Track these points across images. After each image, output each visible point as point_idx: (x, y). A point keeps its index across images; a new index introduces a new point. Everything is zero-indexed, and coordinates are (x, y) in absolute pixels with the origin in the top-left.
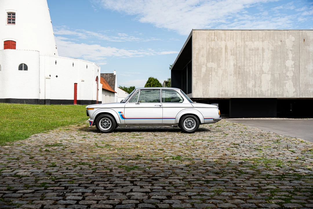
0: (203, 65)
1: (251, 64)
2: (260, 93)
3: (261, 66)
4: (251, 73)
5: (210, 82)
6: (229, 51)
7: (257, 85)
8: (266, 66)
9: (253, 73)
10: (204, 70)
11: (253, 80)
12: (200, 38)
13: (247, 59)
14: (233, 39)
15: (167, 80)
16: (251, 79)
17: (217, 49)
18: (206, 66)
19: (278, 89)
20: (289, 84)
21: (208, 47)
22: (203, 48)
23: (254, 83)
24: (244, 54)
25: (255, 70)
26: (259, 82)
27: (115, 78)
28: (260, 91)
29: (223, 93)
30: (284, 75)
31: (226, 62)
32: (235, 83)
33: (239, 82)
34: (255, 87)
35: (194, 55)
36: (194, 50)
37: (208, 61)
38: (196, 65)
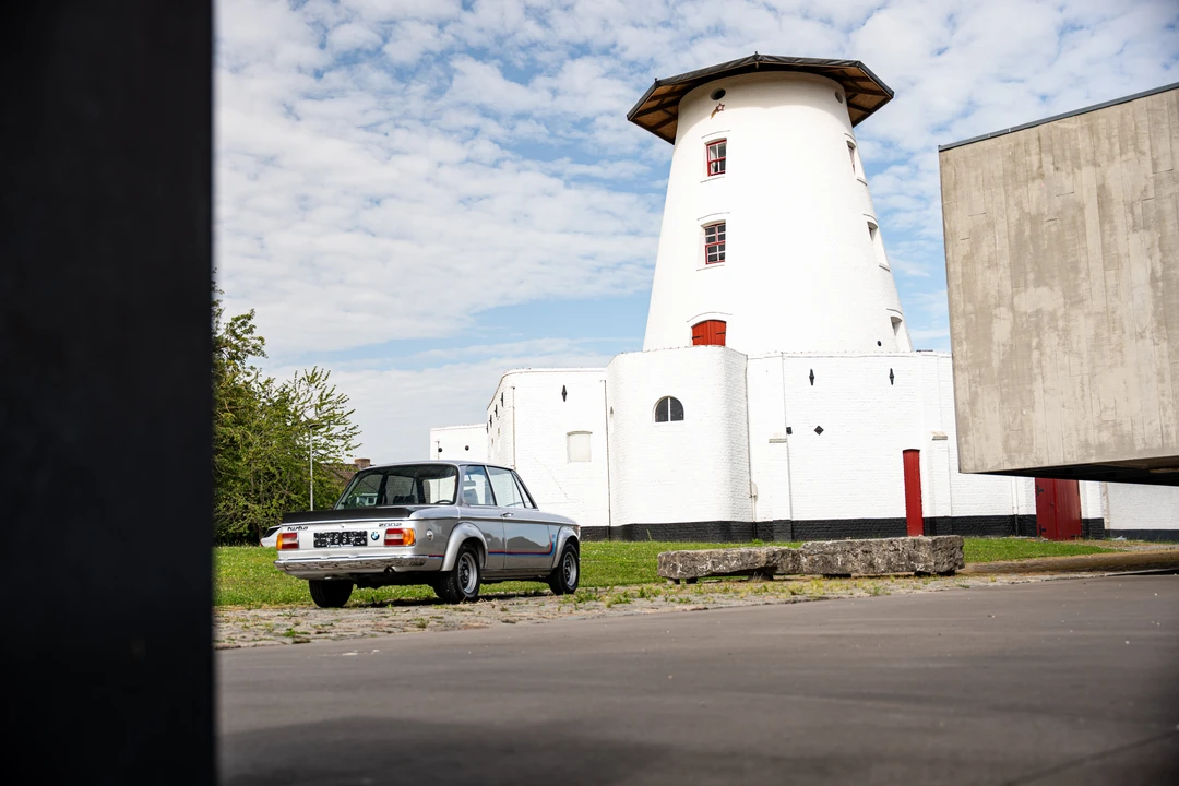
0: (998, 305)
5: (1038, 386)
6: (1118, 210)
10: (1001, 330)
12: (972, 182)
14: (1135, 145)
17: (1058, 213)
18: (1012, 308)
21: (1014, 215)
22: (991, 225)
29: (1105, 436)
31: (1111, 273)
32: (1168, 377)
35: (951, 269)
36: (950, 245)
37: (1018, 282)
38: (964, 314)
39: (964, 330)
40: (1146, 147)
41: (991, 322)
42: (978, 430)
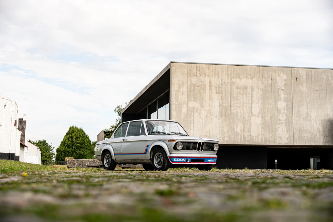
0: (184, 104)
1: (239, 105)
2: (249, 138)
3: (250, 108)
4: (239, 115)
5: (192, 125)
6: (213, 88)
7: (246, 130)
8: (256, 108)
9: (241, 115)
10: (184, 110)
11: (241, 124)
12: (180, 72)
13: (234, 98)
14: (218, 75)
15: (108, 128)
16: (239, 122)
17: (200, 86)
18: (187, 105)
19: (269, 135)
20: (282, 129)
21: (189, 83)
22: (183, 84)
23: (242, 127)
24: (231, 93)
25: (243, 112)
26: (249, 126)
27: (25, 125)
28: (249, 136)
30: (276, 118)
31: (211, 102)
32: (221, 127)
33: (226, 126)
34: (244, 131)
36: (172, 86)
37: (189, 100)
38: (175, 104)
40: (220, 76)
41: (182, 108)
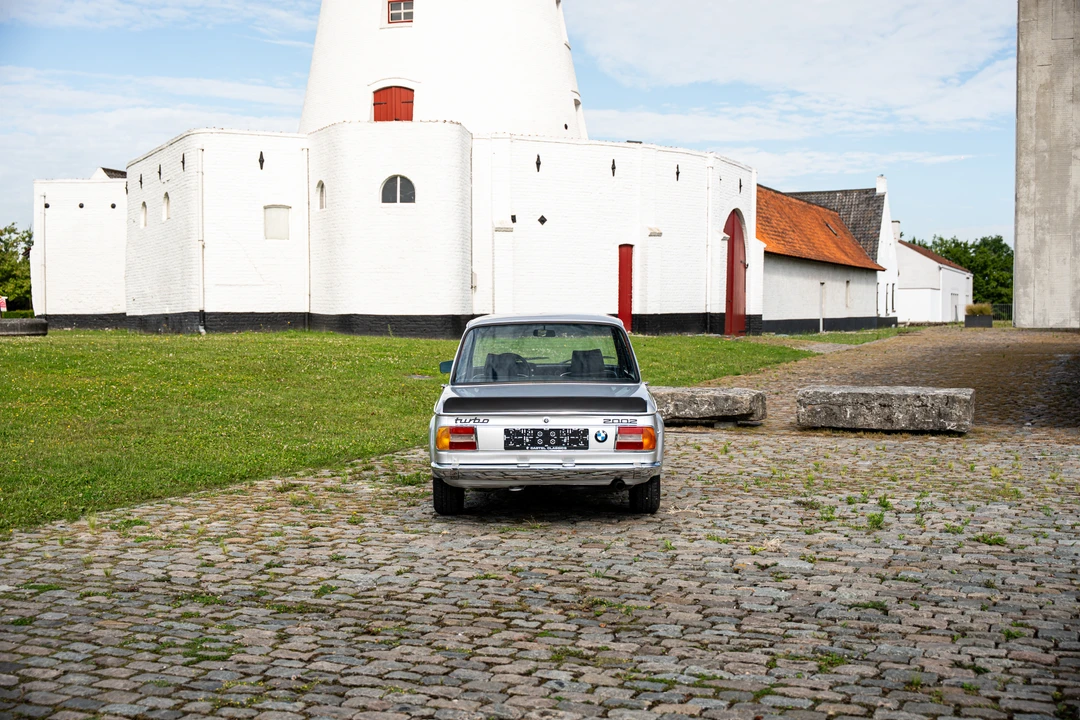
27: (880, 207)
35: (1023, 98)
36: (1024, 69)
38: (1035, 151)
39: (1033, 170)
41: (1070, 164)
42: (1041, 282)
